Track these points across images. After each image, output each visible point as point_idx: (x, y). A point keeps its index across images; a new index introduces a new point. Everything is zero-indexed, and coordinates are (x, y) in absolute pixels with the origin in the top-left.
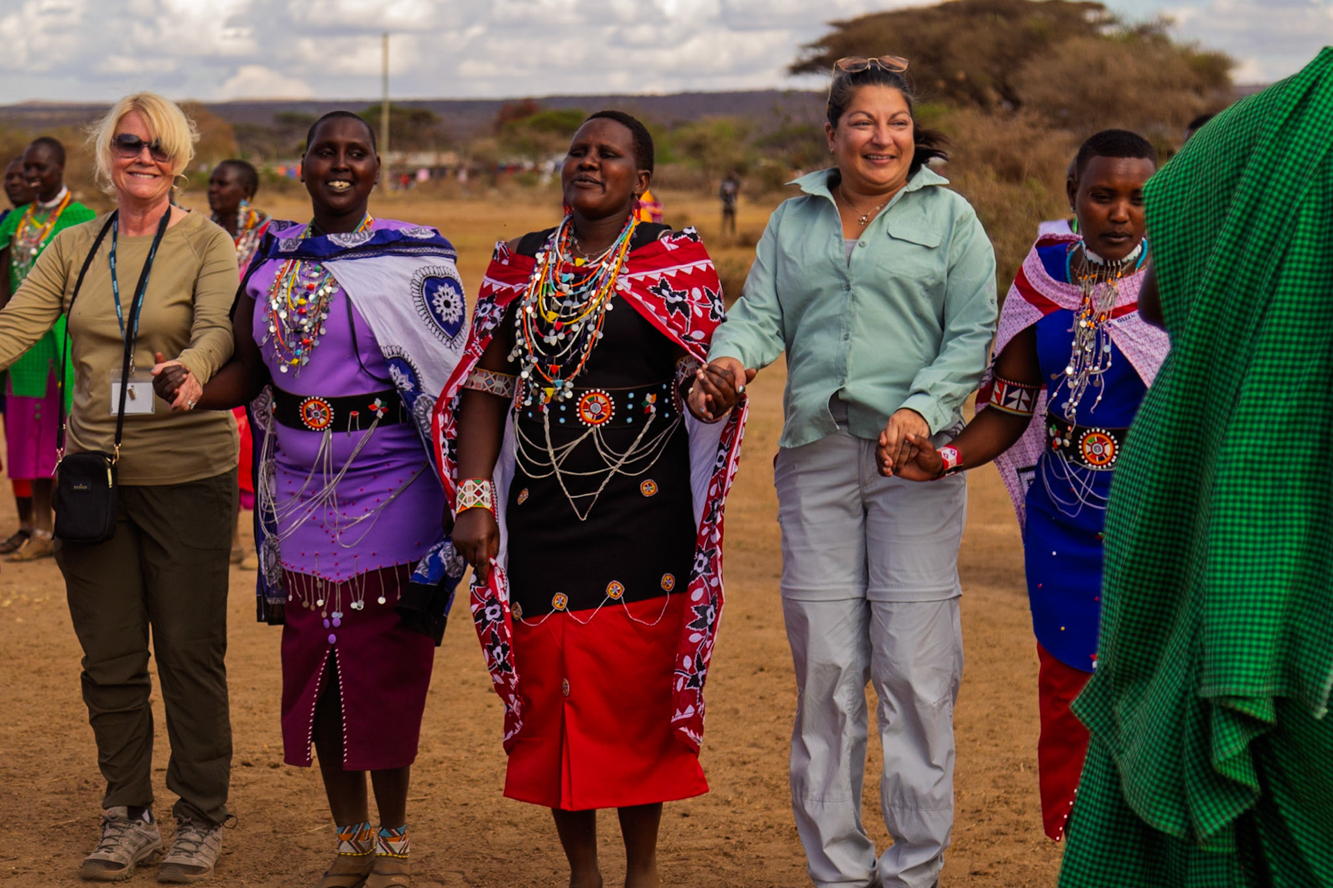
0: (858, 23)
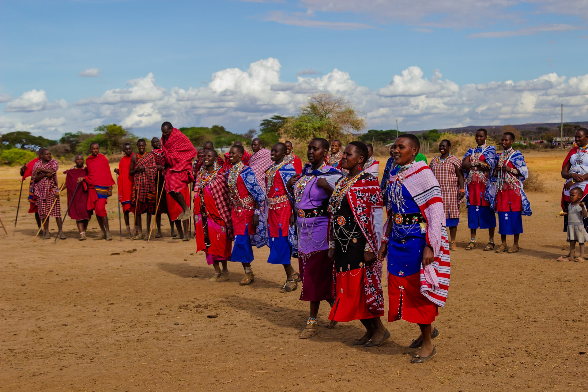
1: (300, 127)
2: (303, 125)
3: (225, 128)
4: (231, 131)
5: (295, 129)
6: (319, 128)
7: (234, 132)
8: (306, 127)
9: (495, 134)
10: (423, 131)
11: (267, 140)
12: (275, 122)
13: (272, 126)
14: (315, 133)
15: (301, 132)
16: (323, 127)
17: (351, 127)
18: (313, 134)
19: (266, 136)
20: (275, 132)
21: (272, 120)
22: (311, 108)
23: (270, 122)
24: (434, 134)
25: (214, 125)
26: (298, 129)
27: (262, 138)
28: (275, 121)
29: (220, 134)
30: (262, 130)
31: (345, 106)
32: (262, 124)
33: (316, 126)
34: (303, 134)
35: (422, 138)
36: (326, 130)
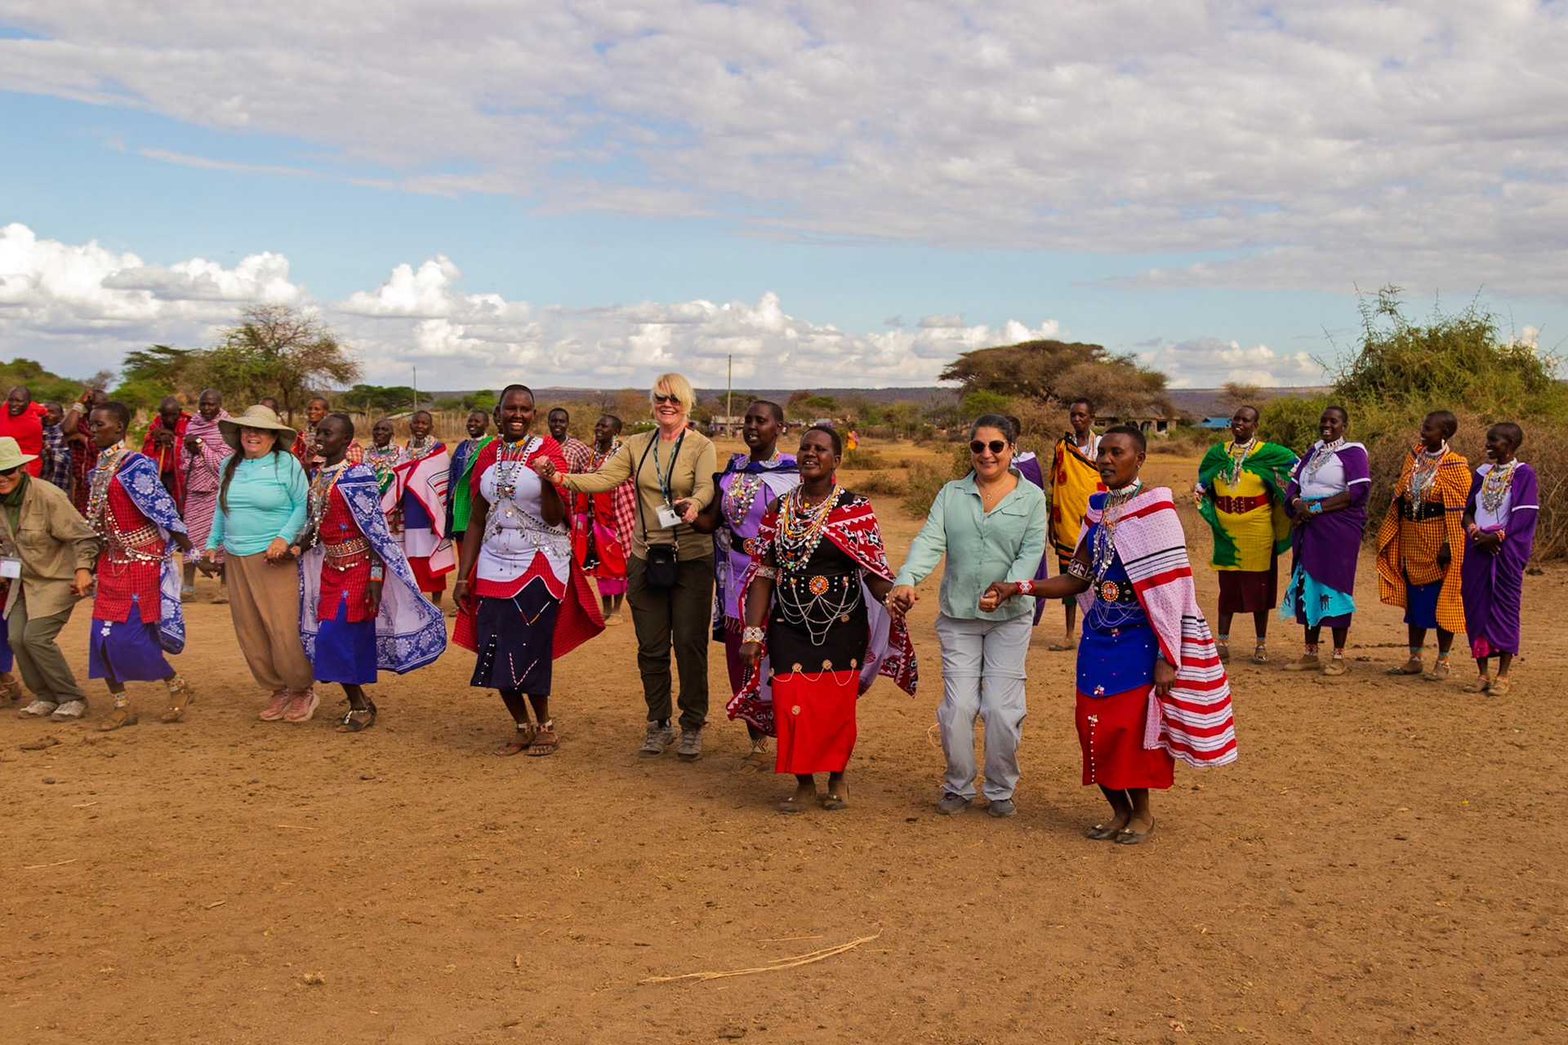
0: (975, 353)
1: (223, 370)
2: (230, 366)
3: (41, 364)
4: (55, 373)
5: (212, 374)
6: (263, 375)
7: (62, 375)
8: (236, 373)
9: (606, 405)
10: (463, 392)
11: (140, 395)
12: (156, 358)
13: (151, 365)
14: (254, 384)
15: (225, 381)
16: (273, 374)
17: (330, 377)
18: (250, 386)
19: (137, 386)
20: (156, 378)
21: (149, 353)
22: (245, 333)
23: (146, 357)
24: (486, 399)
25: (18, 357)
26: (218, 376)
27: (129, 390)
28: (157, 356)
29: (32, 377)
30: (126, 374)
31: (319, 334)
32: (129, 361)
33: (256, 370)
34: (228, 385)
35: (462, 406)
36: (278, 380)
